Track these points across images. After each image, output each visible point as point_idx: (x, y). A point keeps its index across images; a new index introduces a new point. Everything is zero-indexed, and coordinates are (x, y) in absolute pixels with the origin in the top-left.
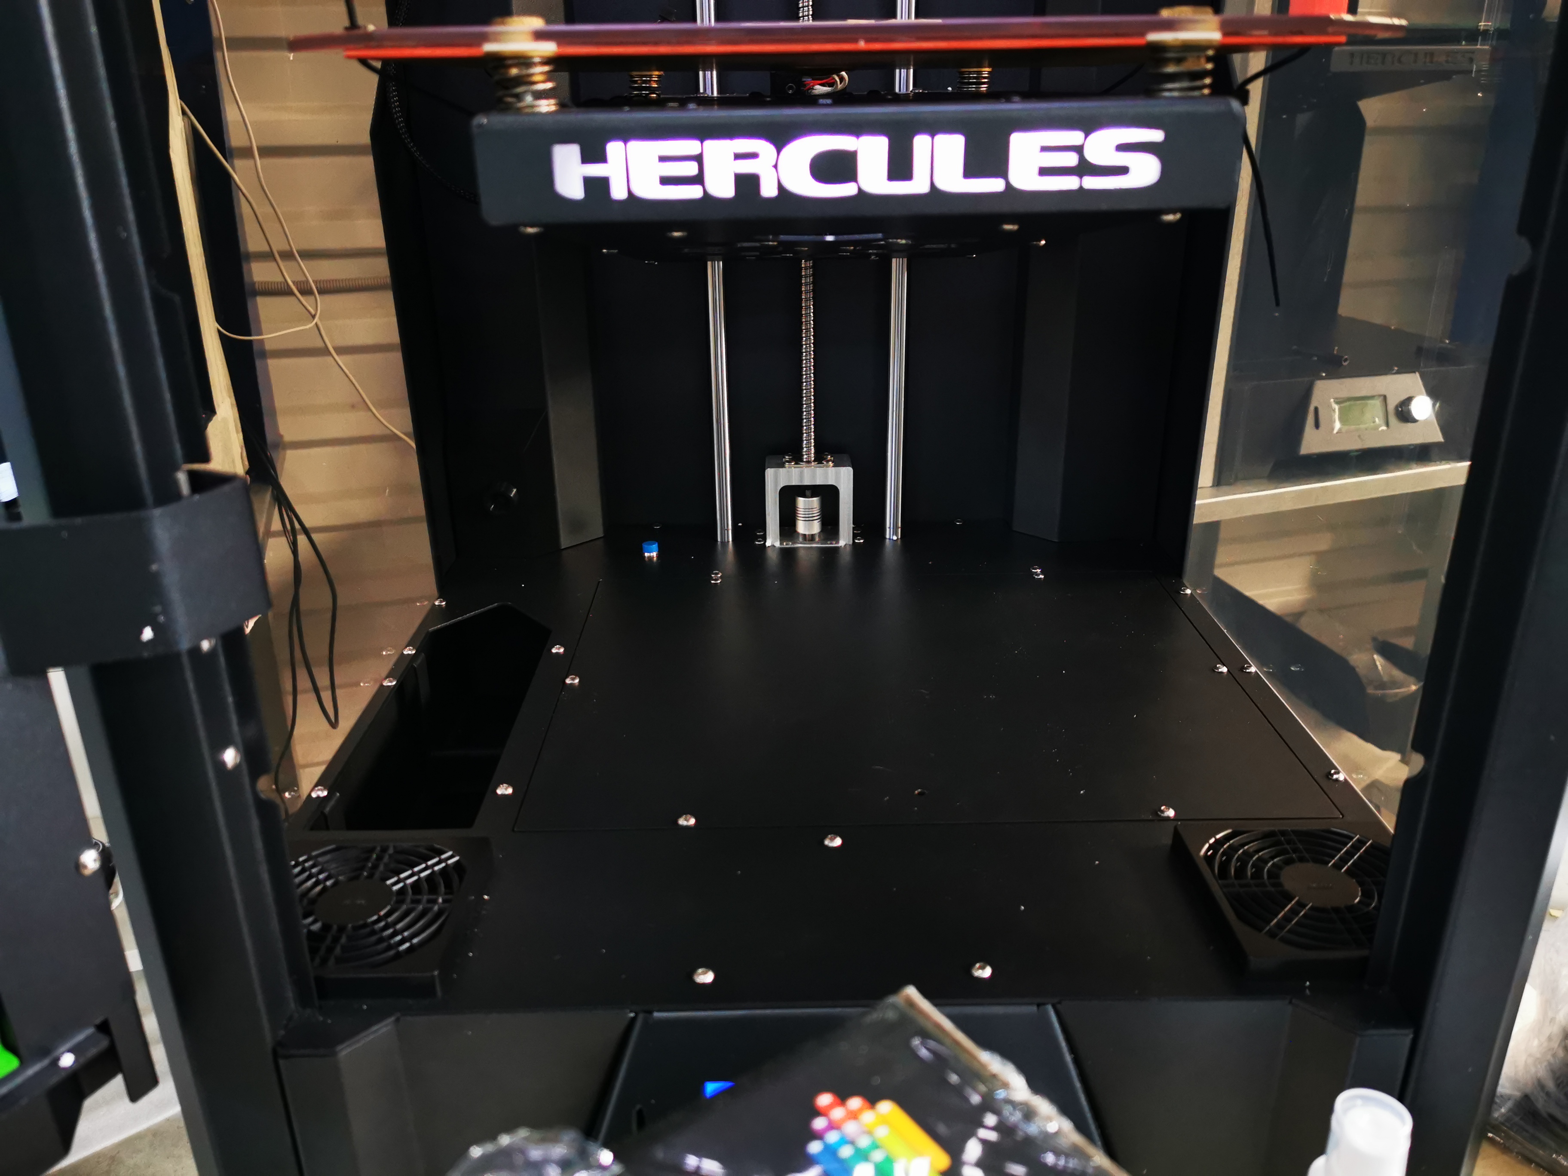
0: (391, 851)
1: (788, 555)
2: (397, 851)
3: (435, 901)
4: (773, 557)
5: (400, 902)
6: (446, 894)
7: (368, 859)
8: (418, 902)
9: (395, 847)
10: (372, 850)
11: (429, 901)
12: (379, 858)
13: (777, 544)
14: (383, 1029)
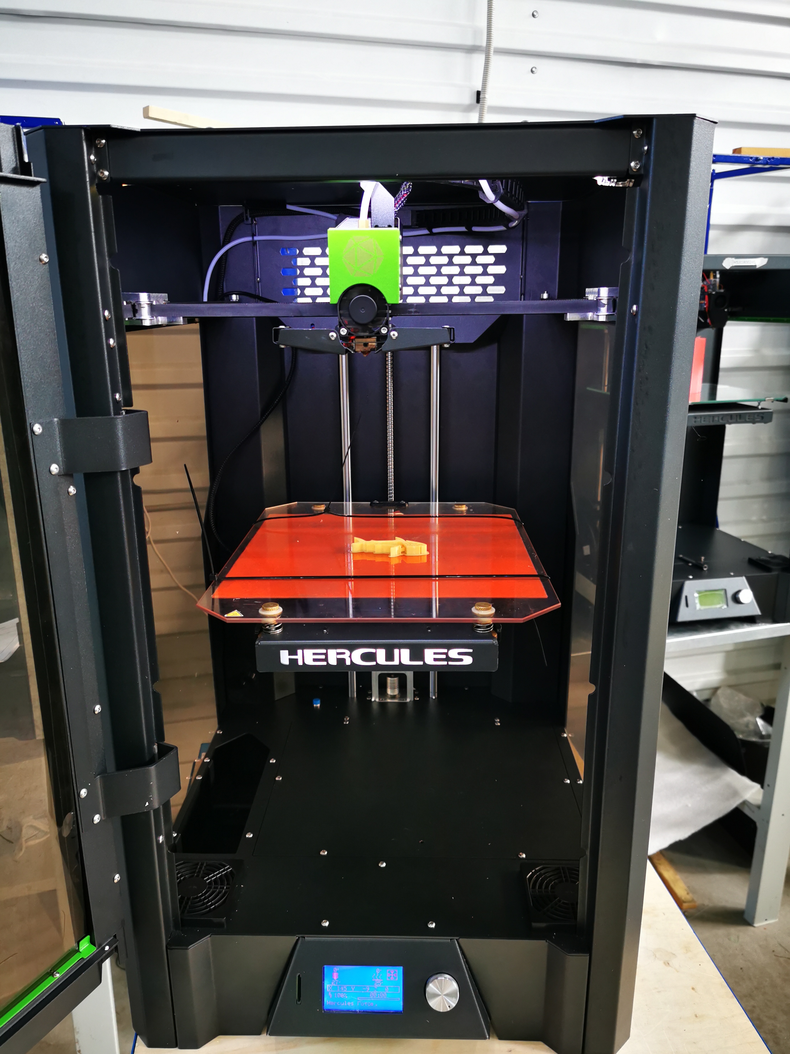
0: (205, 865)
1: (383, 705)
2: (207, 865)
3: (223, 888)
4: (375, 707)
5: (210, 888)
6: (227, 885)
7: (196, 868)
8: (217, 888)
9: (206, 863)
10: (197, 864)
11: (221, 888)
12: (201, 868)
13: (377, 700)
14: (207, 940)
